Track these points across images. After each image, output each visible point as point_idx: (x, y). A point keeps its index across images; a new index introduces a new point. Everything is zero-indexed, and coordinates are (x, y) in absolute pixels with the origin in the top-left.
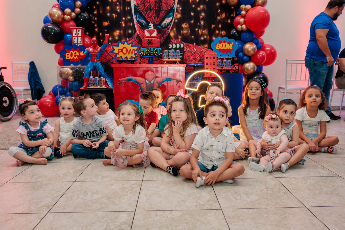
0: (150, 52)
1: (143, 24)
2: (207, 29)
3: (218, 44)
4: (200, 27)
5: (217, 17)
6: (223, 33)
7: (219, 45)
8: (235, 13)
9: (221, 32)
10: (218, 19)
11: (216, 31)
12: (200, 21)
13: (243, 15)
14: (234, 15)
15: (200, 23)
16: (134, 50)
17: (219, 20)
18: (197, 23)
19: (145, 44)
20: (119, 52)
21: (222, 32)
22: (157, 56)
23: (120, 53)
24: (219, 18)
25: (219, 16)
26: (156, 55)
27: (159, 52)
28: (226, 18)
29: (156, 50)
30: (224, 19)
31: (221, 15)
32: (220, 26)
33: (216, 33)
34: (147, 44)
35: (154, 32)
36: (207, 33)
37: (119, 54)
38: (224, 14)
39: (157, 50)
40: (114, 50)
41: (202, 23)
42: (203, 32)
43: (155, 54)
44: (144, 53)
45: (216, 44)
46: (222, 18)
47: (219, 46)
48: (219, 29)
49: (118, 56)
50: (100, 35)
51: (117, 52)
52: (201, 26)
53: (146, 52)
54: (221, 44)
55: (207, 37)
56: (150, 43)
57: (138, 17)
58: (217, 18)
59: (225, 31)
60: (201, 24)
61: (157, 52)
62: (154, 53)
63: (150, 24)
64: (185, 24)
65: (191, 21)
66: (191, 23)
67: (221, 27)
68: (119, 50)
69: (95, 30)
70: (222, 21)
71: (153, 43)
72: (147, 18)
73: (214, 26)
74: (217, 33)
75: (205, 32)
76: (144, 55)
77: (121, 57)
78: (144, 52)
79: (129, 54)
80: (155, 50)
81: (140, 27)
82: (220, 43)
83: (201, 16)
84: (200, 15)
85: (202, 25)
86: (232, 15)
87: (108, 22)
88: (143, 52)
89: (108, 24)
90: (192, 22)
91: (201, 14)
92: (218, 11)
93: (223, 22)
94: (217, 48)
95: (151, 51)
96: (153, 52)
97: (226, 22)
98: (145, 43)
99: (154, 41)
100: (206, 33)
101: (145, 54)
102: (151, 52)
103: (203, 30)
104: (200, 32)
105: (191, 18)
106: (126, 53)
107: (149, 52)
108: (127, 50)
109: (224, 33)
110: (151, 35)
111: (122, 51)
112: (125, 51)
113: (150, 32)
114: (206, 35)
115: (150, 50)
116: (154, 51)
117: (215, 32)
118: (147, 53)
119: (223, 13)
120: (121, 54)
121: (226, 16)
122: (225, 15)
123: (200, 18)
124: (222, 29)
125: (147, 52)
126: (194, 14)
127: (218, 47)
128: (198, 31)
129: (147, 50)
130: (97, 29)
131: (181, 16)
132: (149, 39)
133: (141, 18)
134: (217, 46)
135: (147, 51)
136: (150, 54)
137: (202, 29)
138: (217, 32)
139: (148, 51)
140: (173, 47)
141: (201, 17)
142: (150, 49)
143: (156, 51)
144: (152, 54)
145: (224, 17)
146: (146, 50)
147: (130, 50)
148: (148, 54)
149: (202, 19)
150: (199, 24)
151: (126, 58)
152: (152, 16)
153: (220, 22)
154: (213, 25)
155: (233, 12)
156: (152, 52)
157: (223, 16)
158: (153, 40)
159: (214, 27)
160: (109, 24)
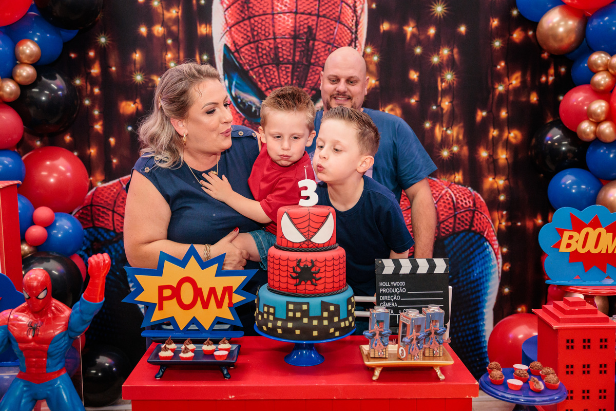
0: (305, 320)
1: (250, 107)
2: (461, 124)
3: (566, 234)
4: (437, 118)
5: (493, 84)
6: (512, 135)
7: (571, 237)
8: (552, 71)
9: (506, 134)
10: (497, 93)
11: (492, 130)
12: (440, 99)
13: (602, 88)
14: (551, 79)
15: (439, 106)
16: (228, 290)
17: (500, 94)
18: (431, 105)
19: (284, 280)
20: (162, 299)
21: (509, 133)
22: (337, 334)
23: (165, 303)
24: (501, 88)
25: (500, 80)
26: (332, 330)
27: (343, 314)
28: (524, 88)
29: (332, 308)
30: (517, 91)
31: (506, 80)
32: (504, 114)
33: (491, 136)
34: (292, 281)
35: (323, 223)
36: (461, 137)
37: (161, 308)
38: (518, 75)
39: (337, 307)
40: (140, 289)
41: (446, 104)
42: (449, 132)
43: (328, 327)
44: (279, 323)
45: (561, 232)
46: (511, 87)
47: (570, 241)
48: (499, 124)
49: (157, 316)
50: (109, 143)
51: (155, 300)
52: (442, 115)
53: (289, 319)
54: (579, 233)
55: (461, 148)
56: (305, 274)
57: (235, 86)
58: (494, 89)
59: (519, 129)
60: (442, 109)
61: (336, 319)
62: (326, 323)
63: (301, 184)
64: (390, 107)
65: (411, 97)
66: (409, 104)
67: (508, 118)
68: (161, 288)
69: (93, 127)
70: (511, 98)
71: (318, 276)
72: (264, 89)
73: (484, 114)
74: (493, 136)
75: (455, 134)
76: (280, 331)
77: (171, 321)
78: (276, 319)
79: (205, 305)
80: (328, 310)
81: (241, 117)
82: (574, 230)
83: (443, 81)
84: (439, 80)
85: (444, 111)
86: (544, 79)
87: (138, 101)
88: (271, 318)
89: (137, 108)
90: (413, 101)
91: (441, 76)
92: (499, 67)
93: (513, 100)
94: (563, 248)
95: (312, 314)
96: (320, 319)
97: (523, 99)
98: (285, 274)
99: (322, 270)
100: (457, 137)
101: (285, 329)
102: (311, 319)
103: (447, 128)
104: (438, 132)
105: (409, 88)
106: (193, 304)
107: (301, 318)
108: (198, 292)
109: (516, 137)
110: (308, 240)
111: (176, 292)
112: (187, 293)
113: (306, 224)
114: (458, 142)
115: (308, 311)
116: (326, 314)
117: (487, 132)
118: (290, 325)
119: (513, 73)
120: (171, 309)
121: (523, 82)
122: (519, 80)
123: (440, 89)
124: (511, 123)
125: (294, 319)
126: (419, 77)
127: (569, 245)
128: (432, 129)
129: (294, 311)
130: (101, 123)
131: (377, 83)
132: (300, 261)
133: (247, 88)
134: (565, 240)
135: (291, 314)
136: (307, 331)
137: (444, 125)
138: (494, 133)
139: (298, 315)
140: (402, 272)
141: (441, 86)
142: (305, 307)
143: (332, 315)
144: (315, 328)
145: (519, 85)
146: (288, 310)
147: (212, 291)
148: (298, 332)
149: (445, 92)
150: (434, 108)
151: (194, 321)
152: (283, 83)
153: (502, 100)
154: (482, 110)
155: (548, 68)
156: (315, 323)
157: (515, 81)
158: (318, 264)
159: (483, 118)
160: (140, 107)
